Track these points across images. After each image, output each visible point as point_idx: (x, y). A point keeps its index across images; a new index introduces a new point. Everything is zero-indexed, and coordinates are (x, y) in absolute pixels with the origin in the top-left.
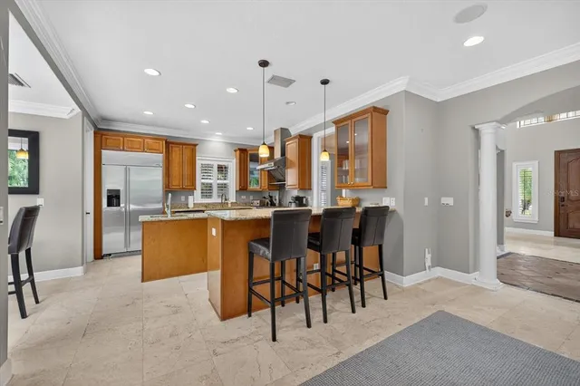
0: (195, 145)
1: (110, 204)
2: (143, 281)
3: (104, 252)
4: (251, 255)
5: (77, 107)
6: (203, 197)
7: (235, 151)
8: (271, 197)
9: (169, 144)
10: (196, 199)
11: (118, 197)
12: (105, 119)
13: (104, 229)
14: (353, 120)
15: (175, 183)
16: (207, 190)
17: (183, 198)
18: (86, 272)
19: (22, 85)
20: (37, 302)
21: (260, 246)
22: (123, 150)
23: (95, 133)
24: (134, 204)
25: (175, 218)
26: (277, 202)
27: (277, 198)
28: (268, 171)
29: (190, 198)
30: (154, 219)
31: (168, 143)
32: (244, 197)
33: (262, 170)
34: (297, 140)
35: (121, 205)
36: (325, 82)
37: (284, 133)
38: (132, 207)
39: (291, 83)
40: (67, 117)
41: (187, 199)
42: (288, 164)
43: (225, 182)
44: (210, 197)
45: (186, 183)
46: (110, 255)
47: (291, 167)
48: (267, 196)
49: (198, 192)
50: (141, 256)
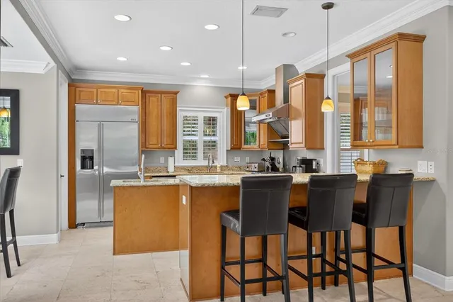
0: (176, 93)
1: (83, 167)
2: (114, 254)
3: (78, 221)
4: (224, 230)
5: (52, 61)
6: (185, 158)
7: (226, 97)
8: (273, 159)
9: (146, 94)
10: (177, 161)
11: (92, 158)
12: (78, 69)
13: (78, 196)
14: (373, 53)
15: (153, 141)
16: (190, 150)
17: (162, 160)
18: (60, 240)
19: (6, 45)
20: (19, 265)
21: (231, 218)
22: (97, 103)
23: (69, 85)
24: (107, 166)
25: (149, 184)
26: (280, 166)
27: (281, 160)
28: (268, 123)
29: (171, 160)
30: (126, 184)
31: (144, 93)
32: (237, 159)
33: (261, 122)
34: (303, 81)
35: (96, 167)
36: (328, 6)
37: (288, 71)
38: (106, 170)
39: (282, 13)
40: (43, 72)
41: (166, 161)
42: (292, 114)
43: (213, 138)
44: (194, 158)
45: (166, 140)
46: (84, 224)
47: (295, 119)
48: (267, 157)
49: (179, 152)
50: (112, 228)
